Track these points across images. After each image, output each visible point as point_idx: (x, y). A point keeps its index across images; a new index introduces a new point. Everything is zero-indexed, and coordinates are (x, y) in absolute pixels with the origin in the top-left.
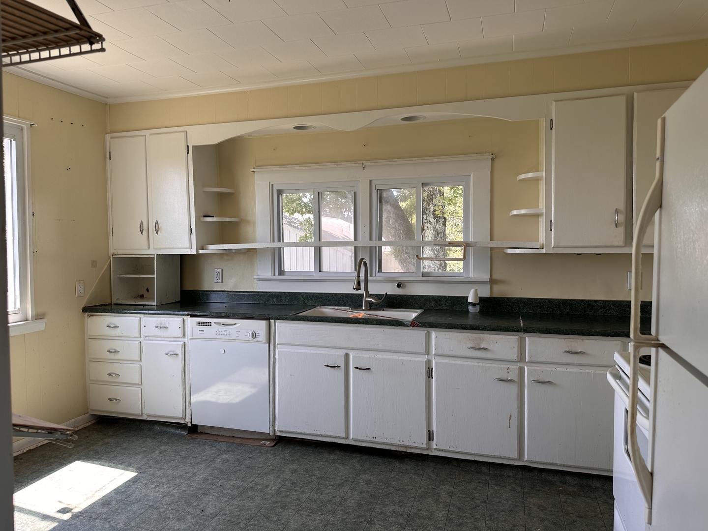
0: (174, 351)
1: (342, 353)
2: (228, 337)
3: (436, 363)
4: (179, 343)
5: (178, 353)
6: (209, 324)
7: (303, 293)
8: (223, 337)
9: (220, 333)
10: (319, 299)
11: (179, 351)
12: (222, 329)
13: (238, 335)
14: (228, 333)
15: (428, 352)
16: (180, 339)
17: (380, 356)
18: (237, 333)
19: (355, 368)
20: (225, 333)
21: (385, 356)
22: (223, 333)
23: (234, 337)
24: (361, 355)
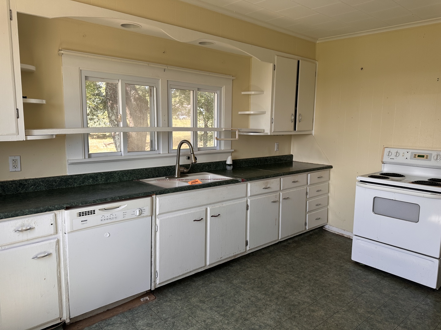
0: (45, 252)
1: (203, 208)
2: (114, 220)
3: (251, 201)
4: (52, 241)
5: (51, 251)
6: (93, 212)
7: (118, 171)
8: (109, 221)
9: (106, 218)
10: (133, 174)
11: (53, 251)
12: (107, 214)
13: (124, 216)
14: (114, 216)
15: (246, 196)
16: (53, 236)
17: (225, 204)
18: (124, 214)
19: (212, 216)
20: (112, 216)
21: (227, 204)
22: (109, 217)
23: (121, 218)
24: (214, 207)
